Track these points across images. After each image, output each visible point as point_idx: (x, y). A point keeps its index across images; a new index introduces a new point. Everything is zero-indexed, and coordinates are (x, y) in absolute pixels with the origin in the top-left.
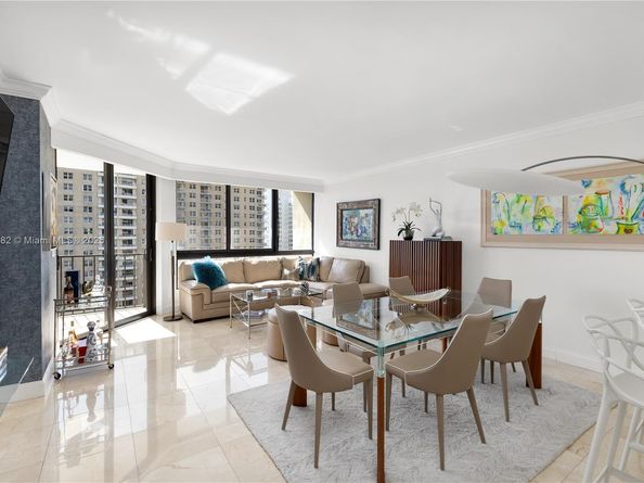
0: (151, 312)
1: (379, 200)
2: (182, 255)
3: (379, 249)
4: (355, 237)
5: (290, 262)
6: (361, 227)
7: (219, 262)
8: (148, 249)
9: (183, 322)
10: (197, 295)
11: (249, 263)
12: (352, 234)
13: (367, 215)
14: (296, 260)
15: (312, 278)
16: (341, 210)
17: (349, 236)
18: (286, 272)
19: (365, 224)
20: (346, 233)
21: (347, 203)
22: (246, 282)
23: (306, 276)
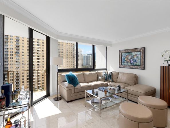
0: (48, 95)
1: (145, 48)
2: (60, 71)
3: (144, 69)
4: (129, 64)
5: (100, 73)
6: (133, 60)
7: (75, 74)
8: (47, 69)
9: (62, 101)
10: (69, 90)
11: (86, 74)
12: (128, 62)
13: (136, 55)
14: (103, 73)
15: (110, 80)
16: (121, 53)
17: (126, 63)
18: (100, 78)
19: (135, 58)
20: (124, 62)
21: (125, 50)
22: (85, 82)
23: (108, 79)
